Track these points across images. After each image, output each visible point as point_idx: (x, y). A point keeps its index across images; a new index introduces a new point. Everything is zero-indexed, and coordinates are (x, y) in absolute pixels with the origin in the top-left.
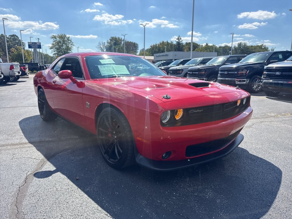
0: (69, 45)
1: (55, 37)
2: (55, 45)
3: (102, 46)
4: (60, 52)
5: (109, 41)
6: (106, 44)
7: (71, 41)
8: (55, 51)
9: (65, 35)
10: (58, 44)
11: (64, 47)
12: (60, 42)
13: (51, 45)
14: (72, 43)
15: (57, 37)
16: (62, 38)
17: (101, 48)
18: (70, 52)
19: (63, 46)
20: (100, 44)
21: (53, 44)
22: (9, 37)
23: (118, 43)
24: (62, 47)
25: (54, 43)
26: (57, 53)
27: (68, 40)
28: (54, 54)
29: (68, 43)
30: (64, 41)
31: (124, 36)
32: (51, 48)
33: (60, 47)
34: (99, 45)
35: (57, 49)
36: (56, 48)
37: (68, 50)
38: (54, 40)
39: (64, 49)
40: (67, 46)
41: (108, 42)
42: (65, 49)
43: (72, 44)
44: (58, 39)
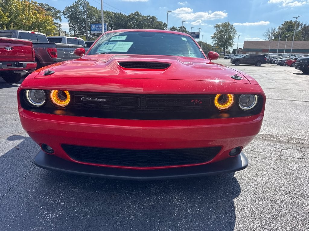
0: (231, 33)
1: (218, 25)
2: (218, 34)
3: (270, 33)
4: (221, 41)
5: (281, 26)
6: (277, 30)
7: (234, 29)
8: (216, 41)
9: (229, 23)
10: (220, 33)
11: (225, 37)
12: (222, 31)
13: (213, 35)
14: (235, 31)
15: (221, 26)
16: (225, 27)
17: (269, 35)
18: (232, 41)
19: (225, 35)
20: (269, 31)
21: (215, 34)
22: (179, 29)
23: (292, 29)
24: (224, 37)
25: (217, 32)
26: (217, 43)
27: (232, 28)
28: (215, 44)
29: (231, 31)
30: (226, 30)
31: (297, 19)
32: (213, 38)
33: (222, 37)
34: (267, 33)
35: (219, 38)
36: (217, 38)
37: (229, 39)
38: (217, 29)
39: (225, 38)
40: (229, 34)
41: (279, 28)
42: (227, 38)
43: (234, 33)
44: (221, 28)
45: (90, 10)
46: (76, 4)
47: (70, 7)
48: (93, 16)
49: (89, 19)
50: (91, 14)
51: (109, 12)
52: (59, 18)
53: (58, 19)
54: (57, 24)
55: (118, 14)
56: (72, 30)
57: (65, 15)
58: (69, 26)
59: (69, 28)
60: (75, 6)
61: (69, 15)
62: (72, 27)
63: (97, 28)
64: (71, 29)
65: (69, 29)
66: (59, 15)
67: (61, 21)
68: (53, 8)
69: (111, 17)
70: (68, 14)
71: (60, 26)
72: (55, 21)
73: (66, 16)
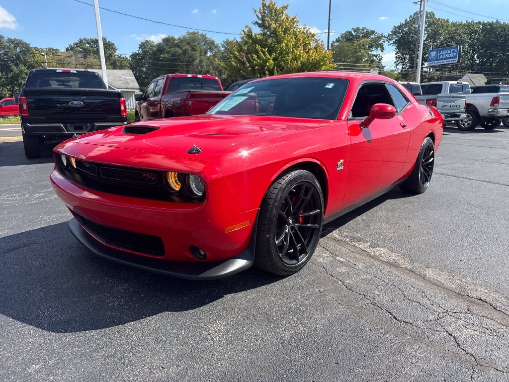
45: (434, 26)
46: (410, 21)
47: (400, 27)
48: (440, 35)
49: (430, 42)
50: (436, 32)
51: (473, 23)
52: (381, 46)
53: (379, 49)
54: (376, 56)
55: (491, 24)
56: (399, 64)
57: (390, 40)
58: (396, 58)
59: (395, 60)
60: (408, 23)
61: (397, 39)
62: (400, 59)
63: (440, 56)
64: (399, 62)
65: (395, 62)
66: (381, 42)
67: (382, 51)
68: (374, 31)
69: (476, 32)
70: (396, 37)
71: (380, 60)
72: (374, 52)
73: (391, 42)
